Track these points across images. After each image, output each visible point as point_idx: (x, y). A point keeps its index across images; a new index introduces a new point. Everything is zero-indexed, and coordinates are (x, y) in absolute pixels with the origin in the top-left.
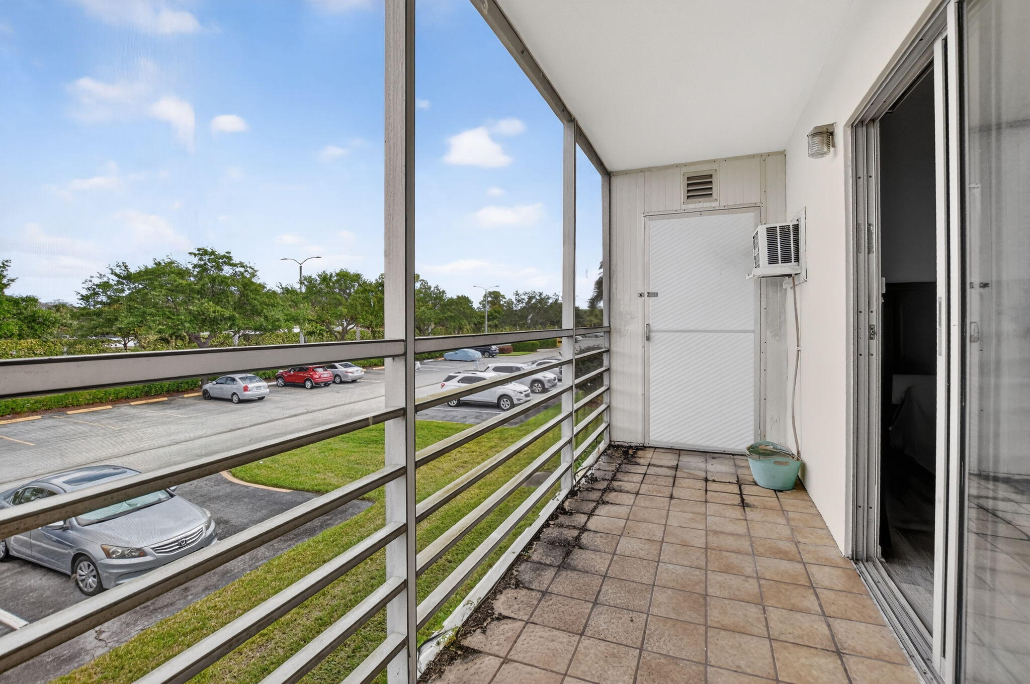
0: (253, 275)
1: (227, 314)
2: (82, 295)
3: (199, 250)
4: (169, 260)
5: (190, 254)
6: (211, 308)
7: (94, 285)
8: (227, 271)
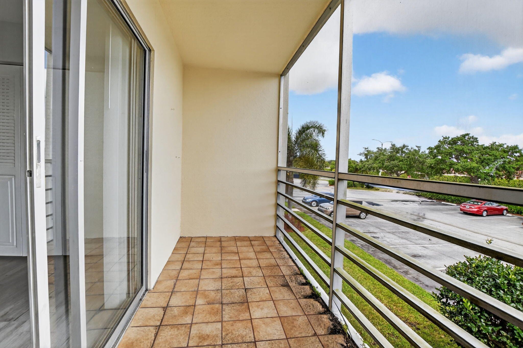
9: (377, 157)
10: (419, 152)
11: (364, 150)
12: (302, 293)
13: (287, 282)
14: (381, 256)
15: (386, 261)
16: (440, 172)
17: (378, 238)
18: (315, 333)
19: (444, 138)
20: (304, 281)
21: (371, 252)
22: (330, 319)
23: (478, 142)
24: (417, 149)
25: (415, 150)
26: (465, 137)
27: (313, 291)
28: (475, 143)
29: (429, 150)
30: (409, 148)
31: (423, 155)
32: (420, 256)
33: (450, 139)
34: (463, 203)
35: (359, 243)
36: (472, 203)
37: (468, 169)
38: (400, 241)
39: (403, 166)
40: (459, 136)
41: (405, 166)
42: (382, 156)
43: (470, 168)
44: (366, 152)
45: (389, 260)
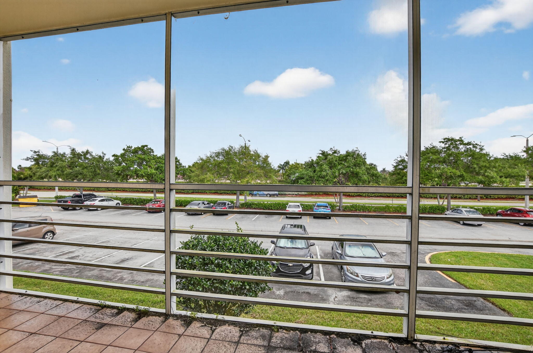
0: (481, 149)
1: (458, 173)
2: (394, 166)
3: (444, 139)
4: (432, 147)
5: (440, 142)
6: (448, 170)
7: (398, 161)
8: (462, 148)
9: (54, 164)
10: (104, 159)
11: (32, 153)
12: (129, 320)
13: (98, 323)
14: (90, 275)
15: (97, 277)
16: (125, 178)
17: (78, 256)
18: (179, 335)
19: (128, 147)
20: (115, 311)
21: (77, 274)
22: (175, 319)
23: (154, 153)
24: (102, 155)
25: (100, 157)
26: (144, 148)
27: (137, 312)
28: (152, 153)
29: (114, 157)
30: (94, 154)
31: (108, 162)
32: (128, 259)
33: (133, 148)
34: (147, 204)
35: (56, 270)
36: (154, 203)
37: (148, 174)
38: (103, 252)
39: (87, 173)
40: (140, 146)
41: (90, 174)
42: (60, 162)
43: (150, 174)
44: (35, 157)
45: (100, 275)
